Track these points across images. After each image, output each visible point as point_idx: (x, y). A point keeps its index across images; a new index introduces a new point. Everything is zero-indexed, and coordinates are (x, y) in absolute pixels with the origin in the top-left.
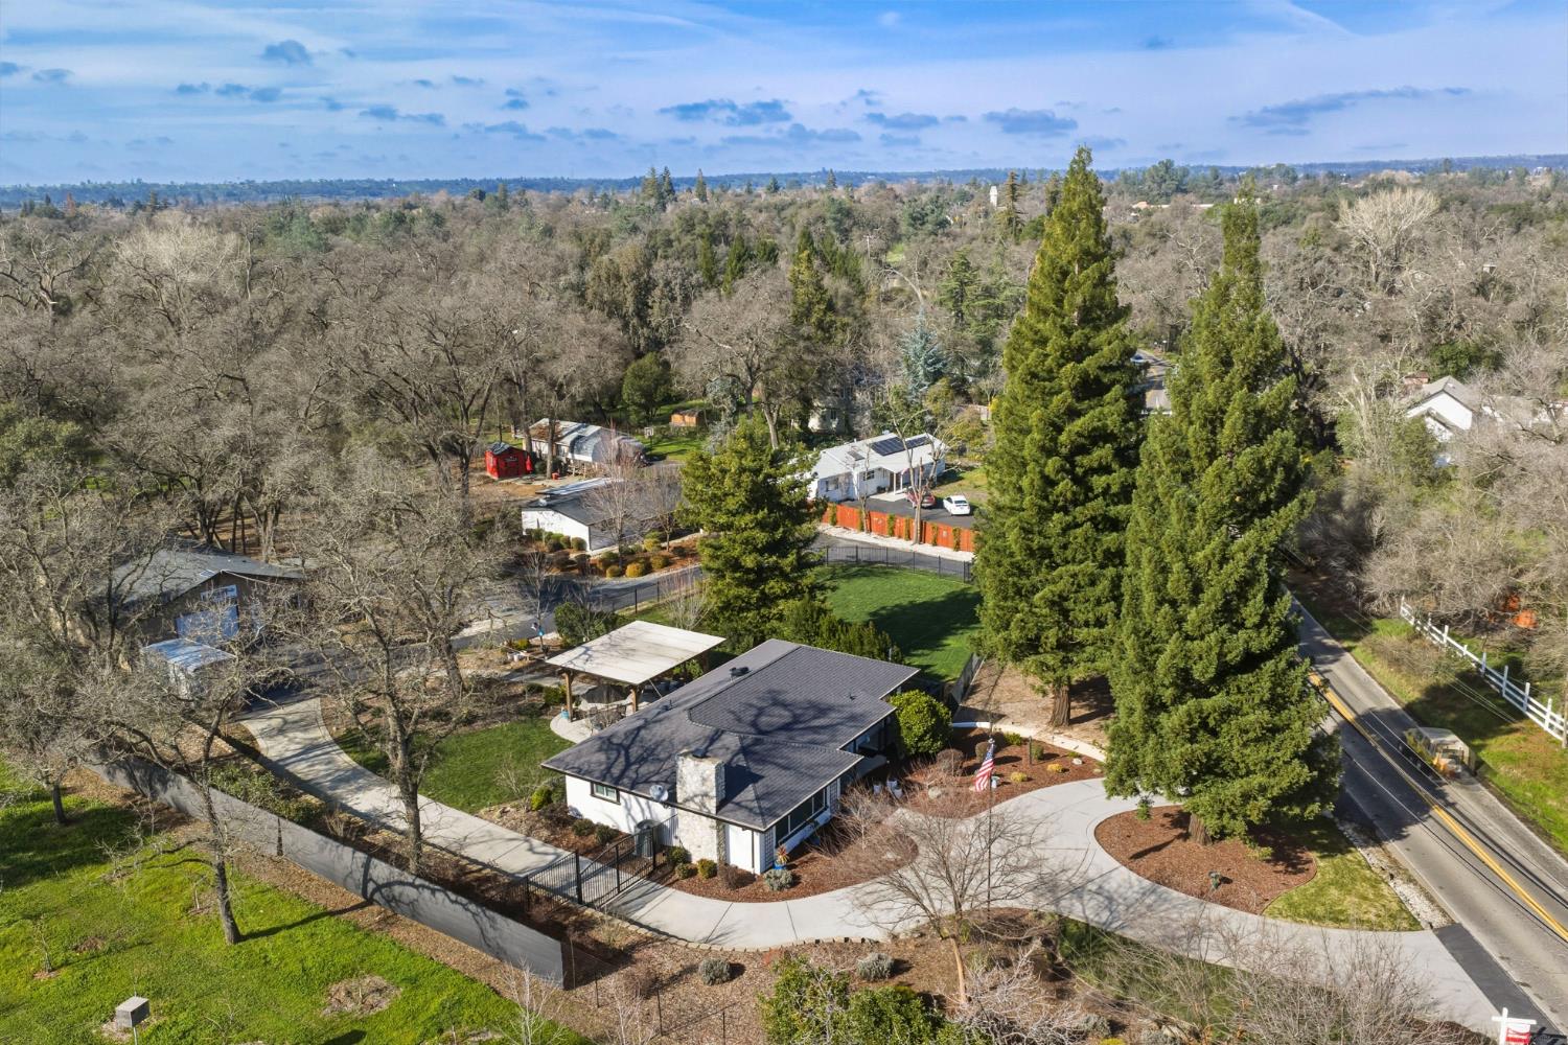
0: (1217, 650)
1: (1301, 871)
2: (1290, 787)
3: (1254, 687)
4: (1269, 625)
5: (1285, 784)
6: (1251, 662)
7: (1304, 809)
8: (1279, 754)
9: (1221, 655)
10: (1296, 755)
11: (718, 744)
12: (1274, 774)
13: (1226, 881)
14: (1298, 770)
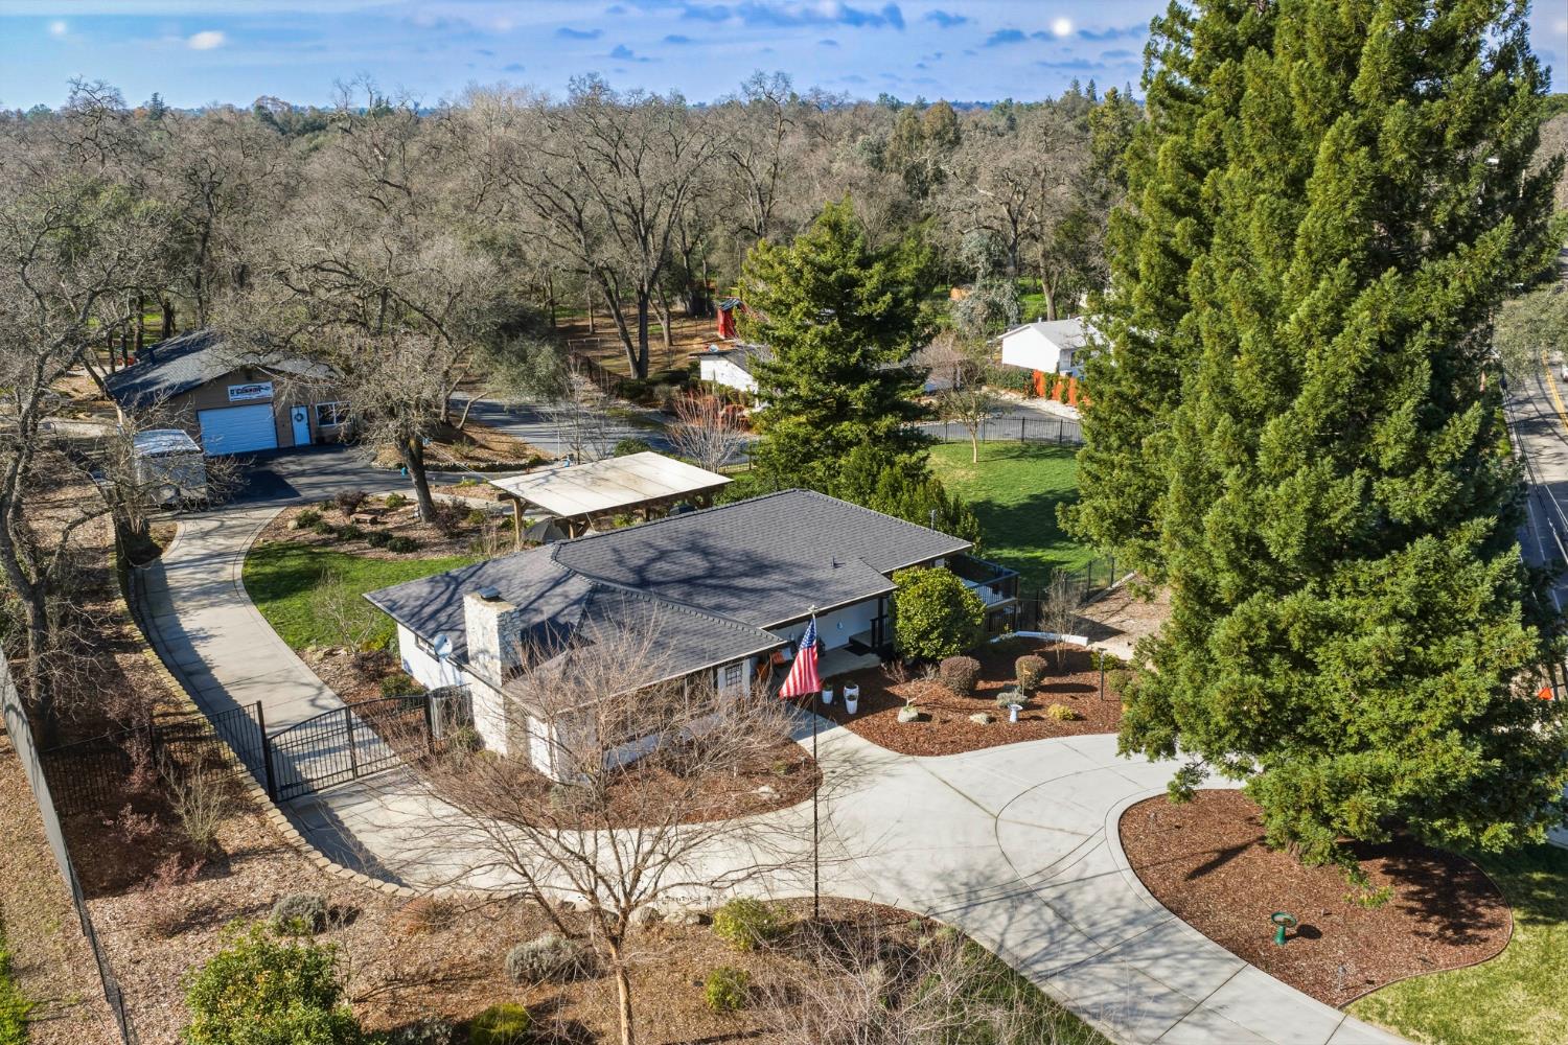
0: (1306, 502)
1: (1470, 940)
2: (1441, 780)
3: (1387, 585)
4: (1431, 466)
5: (1428, 773)
6: (1388, 537)
7: (1477, 831)
8: (1423, 717)
9: (1315, 513)
10: (1456, 722)
11: (559, 590)
12: (1409, 752)
13: (1309, 932)
14: (1457, 751)
